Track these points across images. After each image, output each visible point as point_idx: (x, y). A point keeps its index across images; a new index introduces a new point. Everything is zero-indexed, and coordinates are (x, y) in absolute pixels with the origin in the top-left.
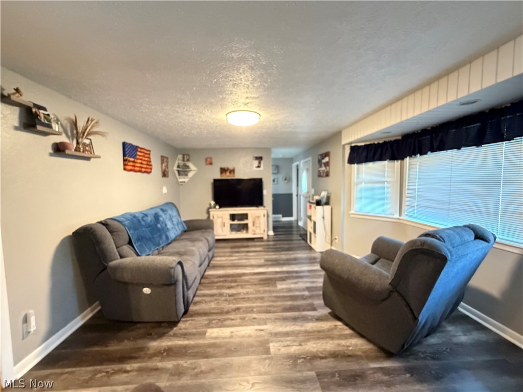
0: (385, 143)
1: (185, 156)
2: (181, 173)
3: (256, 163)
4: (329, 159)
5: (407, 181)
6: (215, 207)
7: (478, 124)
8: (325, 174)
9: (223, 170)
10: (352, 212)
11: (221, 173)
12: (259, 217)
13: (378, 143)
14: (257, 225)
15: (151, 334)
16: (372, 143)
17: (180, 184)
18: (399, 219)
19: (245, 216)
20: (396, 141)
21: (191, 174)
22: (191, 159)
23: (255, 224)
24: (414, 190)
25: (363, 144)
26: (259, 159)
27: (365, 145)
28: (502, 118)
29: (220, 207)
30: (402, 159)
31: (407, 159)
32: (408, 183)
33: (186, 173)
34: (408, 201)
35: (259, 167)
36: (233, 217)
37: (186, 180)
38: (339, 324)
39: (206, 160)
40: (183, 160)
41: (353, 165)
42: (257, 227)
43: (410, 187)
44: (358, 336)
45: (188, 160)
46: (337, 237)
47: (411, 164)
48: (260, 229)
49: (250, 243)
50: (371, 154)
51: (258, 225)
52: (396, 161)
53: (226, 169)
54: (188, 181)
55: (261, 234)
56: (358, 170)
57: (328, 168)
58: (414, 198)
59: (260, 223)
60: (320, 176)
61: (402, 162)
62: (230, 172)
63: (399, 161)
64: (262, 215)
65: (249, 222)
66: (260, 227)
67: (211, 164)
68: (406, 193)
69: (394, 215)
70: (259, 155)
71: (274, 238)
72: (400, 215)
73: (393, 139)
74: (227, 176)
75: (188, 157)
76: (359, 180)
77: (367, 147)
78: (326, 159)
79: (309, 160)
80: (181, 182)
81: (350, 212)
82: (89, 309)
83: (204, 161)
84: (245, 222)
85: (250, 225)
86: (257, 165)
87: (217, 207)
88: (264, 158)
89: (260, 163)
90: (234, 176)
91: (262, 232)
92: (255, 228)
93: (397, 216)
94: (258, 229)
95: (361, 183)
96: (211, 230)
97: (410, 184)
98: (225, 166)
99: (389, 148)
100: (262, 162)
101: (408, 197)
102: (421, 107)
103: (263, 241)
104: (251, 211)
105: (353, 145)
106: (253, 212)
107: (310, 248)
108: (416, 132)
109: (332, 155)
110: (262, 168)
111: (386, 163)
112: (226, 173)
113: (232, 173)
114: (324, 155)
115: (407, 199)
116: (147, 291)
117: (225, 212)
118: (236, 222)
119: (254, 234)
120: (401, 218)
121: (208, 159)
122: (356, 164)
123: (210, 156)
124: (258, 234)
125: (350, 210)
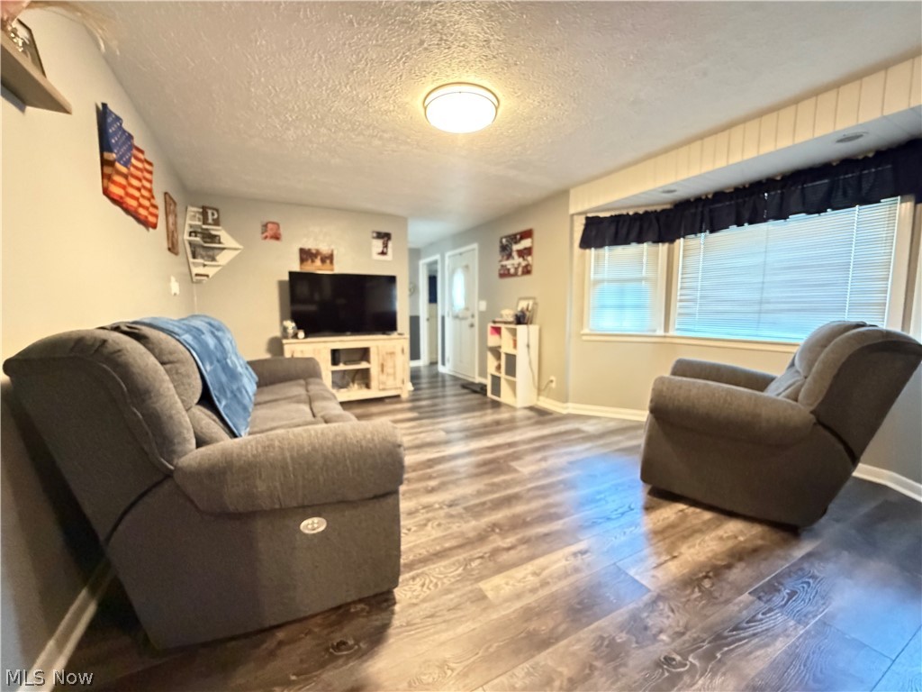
0: (646, 213)
1: (210, 212)
2: (199, 251)
3: (378, 245)
4: (532, 242)
5: (680, 276)
6: (295, 336)
7: (826, 181)
8: (520, 270)
9: (306, 255)
10: (586, 331)
11: (302, 260)
12: (392, 354)
13: (636, 214)
14: (389, 369)
15: (344, 643)
16: (624, 212)
17: (195, 278)
18: (665, 337)
19: (364, 354)
20: (663, 211)
21: (223, 258)
22: (221, 219)
23: (385, 369)
24: (695, 289)
25: (607, 214)
26: (385, 237)
27: (612, 216)
28: (866, 172)
29: (307, 336)
30: (672, 241)
31: (680, 242)
32: (682, 278)
33: (211, 253)
34: (680, 307)
35: (383, 253)
36: (336, 356)
37: (211, 271)
38: (681, 506)
39: (265, 226)
40: (205, 222)
41: (587, 251)
42: (388, 375)
43: (685, 285)
44: (727, 517)
45: (216, 222)
46: (553, 378)
47: (687, 248)
48: (395, 379)
49: (374, 409)
50: (624, 231)
51: (391, 371)
52: (660, 244)
53: (314, 251)
54: (216, 275)
55: (396, 388)
56: (597, 258)
57: (529, 258)
58: (693, 300)
59: (394, 367)
60: (505, 274)
61: (672, 245)
62: (323, 261)
63: (666, 245)
64: (398, 351)
65: (373, 366)
66: (394, 374)
67: (277, 237)
68: (677, 293)
69: (655, 331)
70: (384, 230)
71: (413, 395)
72: (666, 328)
73: (659, 208)
74: (316, 267)
75: (216, 216)
76: (599, 277)
77: (617, 219)
78: (526, 243)
79: (473, 250)
80: (197, 275)
81: (582, 332)
82: (51, 644)
83: (259, 229)
84: (363, 365)
85: (374, 371)
86: (380, 250)
87: (301, 334)
88: (393, 237)
89: (386, 246)
90: (332, 270)
91: (399, 384)
92: (383, 378)
93: (660, 332)
94: (391, 378)
95: (602, 281)
96: (317, 380)
97: (684, 280)
98: (310, 245)
99: (654, 221)
100: (390, 244)
101: (681, 301)
102: (759, 146)
103: (401, 402)
104: (374, 342)
105: (590, 215)
106: (380, 343)
107: (496, 405)
108: (704, 197)
109: (536, 235)
110: (389, 257)
111: (646, 247)
112: (313, 261)
113: (328, 261)
114: (518, 237)
115: (679, 304)
116: (313, 525)
117: (322, 345)
118: (341, 367)
119: (384, 389)
120: (667, 334)
121: (270, 226)
122: (593, 249)
123: (275, 220)
124: (391, 389)
125: (582, 329)
